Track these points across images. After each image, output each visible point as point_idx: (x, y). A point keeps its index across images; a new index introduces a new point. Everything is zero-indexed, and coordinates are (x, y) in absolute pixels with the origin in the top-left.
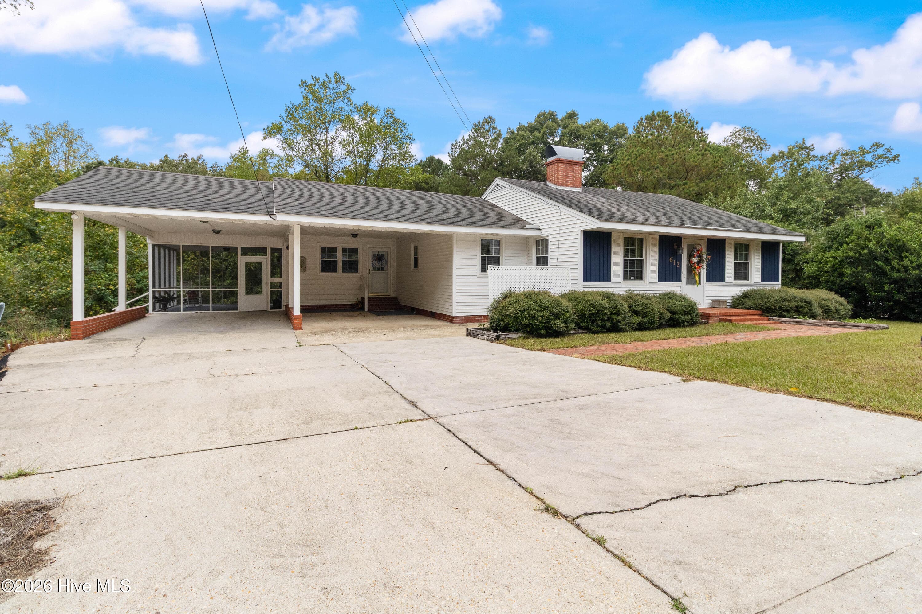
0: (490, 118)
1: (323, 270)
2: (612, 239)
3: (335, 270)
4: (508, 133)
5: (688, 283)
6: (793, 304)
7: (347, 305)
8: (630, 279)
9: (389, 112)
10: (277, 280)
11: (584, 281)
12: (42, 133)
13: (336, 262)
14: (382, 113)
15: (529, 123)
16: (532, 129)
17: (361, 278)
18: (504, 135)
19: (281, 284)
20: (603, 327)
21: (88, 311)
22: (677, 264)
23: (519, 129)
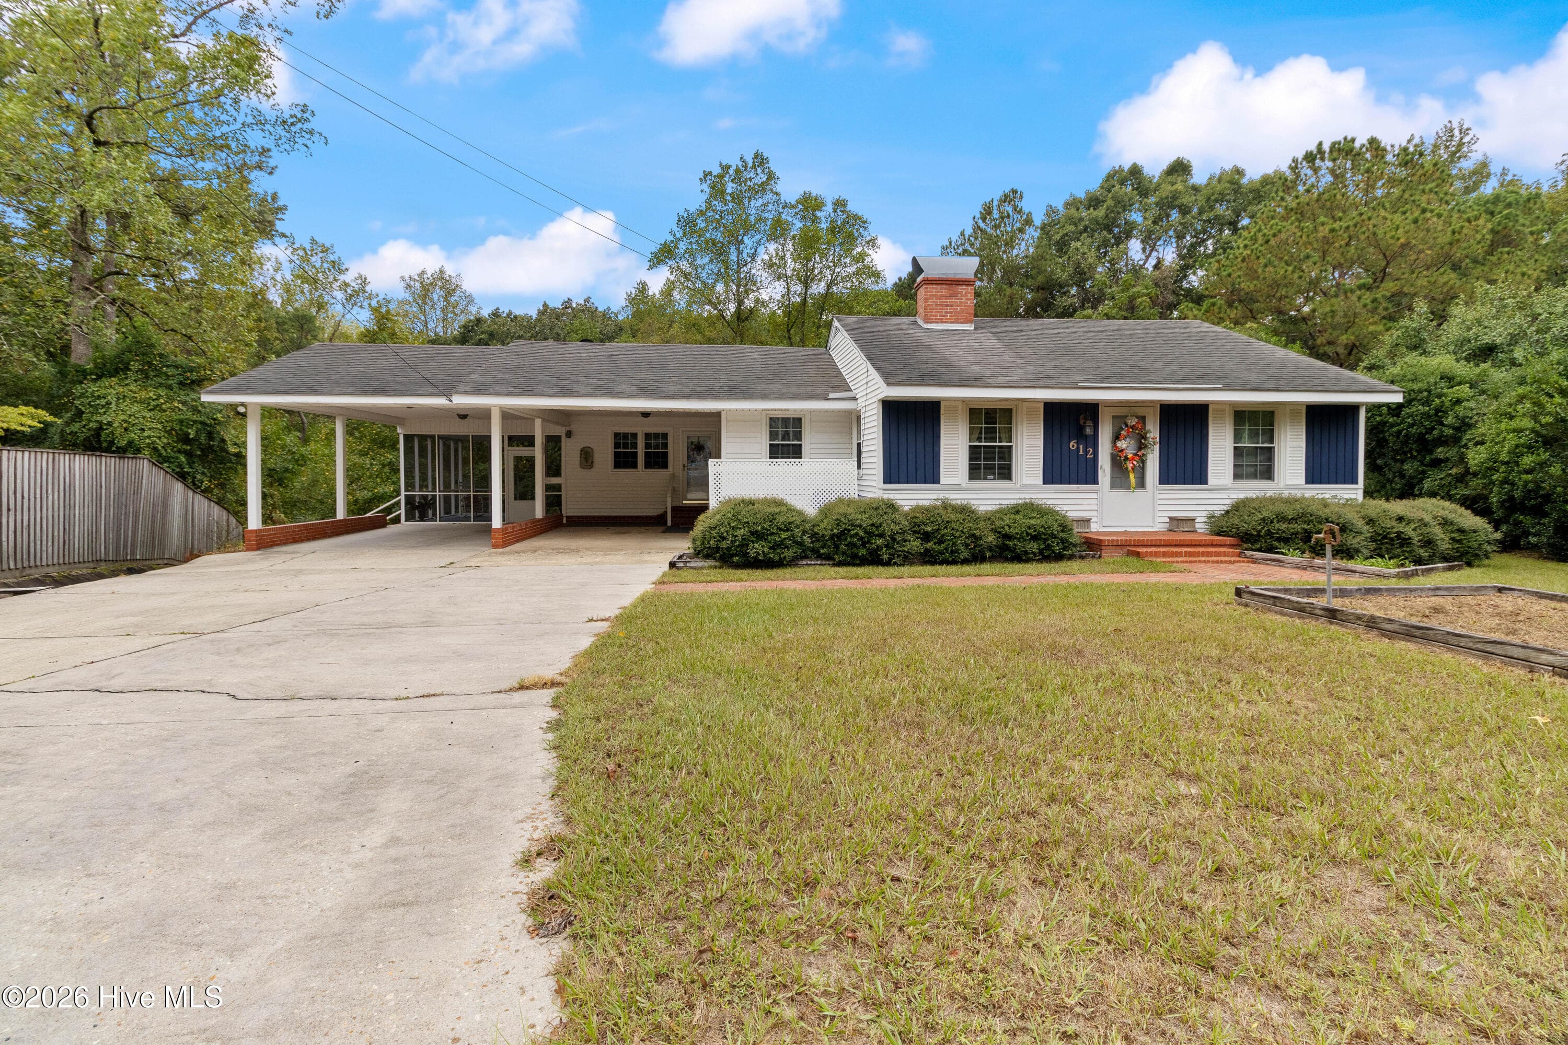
0: (1014, 192)
1: (617, 465)
2: (942, 412)
3: (634, 466)
4: (1047, 215)
5: (1113, 486)
6: (1298, 527)
7: (651, 517)
8: (985, 478)
9: (840, 204)
10: (554, 481)
11: (885, 483)
12: (418, 285)
13: (635, 455)
14: (829, 208)
15: (1087, 193)
16: (1094, 202)
17: (673, 477)
18: (1038, 220)
19: (560, 485)
20: (855, 556)
21: (267, 518)
22: (1086, 452)
23: (1067, 205)
